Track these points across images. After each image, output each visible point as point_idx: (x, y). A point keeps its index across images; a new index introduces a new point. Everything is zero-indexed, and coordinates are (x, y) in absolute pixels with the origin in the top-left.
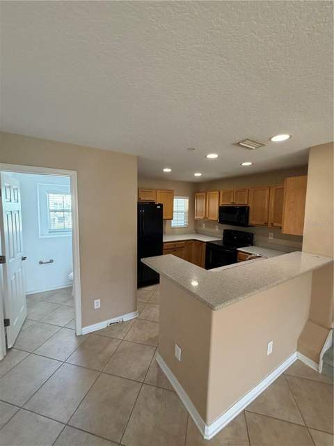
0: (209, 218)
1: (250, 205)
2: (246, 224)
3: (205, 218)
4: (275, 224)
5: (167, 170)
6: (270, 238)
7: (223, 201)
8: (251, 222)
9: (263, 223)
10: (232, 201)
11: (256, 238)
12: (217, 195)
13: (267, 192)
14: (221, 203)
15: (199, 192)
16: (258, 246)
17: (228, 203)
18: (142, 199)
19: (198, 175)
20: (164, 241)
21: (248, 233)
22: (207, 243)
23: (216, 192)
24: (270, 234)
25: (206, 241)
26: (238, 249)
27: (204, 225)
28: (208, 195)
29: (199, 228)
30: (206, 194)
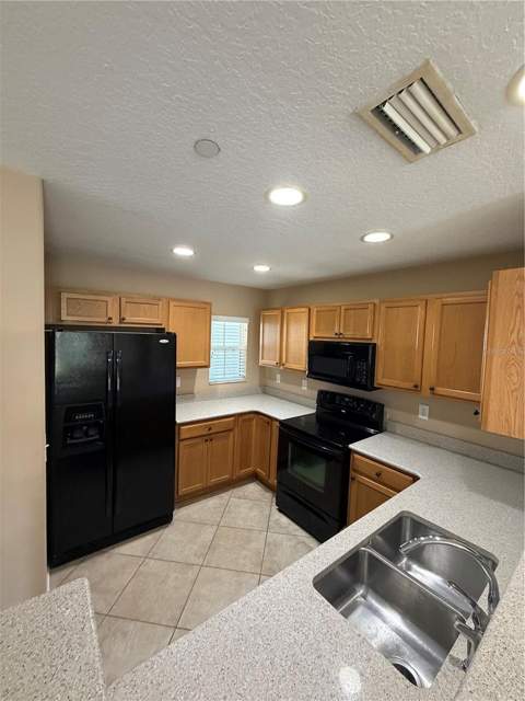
0: (287, 365)
1: (378, 341)
2: (369, 385)
3: (280, 363)
4: (440, 390)
5: (183, 252)
6: (420, 416)
7: (317, 331)
8: (381, 379)
9: (409, 385)
10: (337, 331)
11: (389, 414)
12: (305, 318)
13: (420, 311)
14: (314, 334)
15: (268, 309)
16: (394, 433)
17: (328, 335)
18: (128, 319)
19: (262, 269)
20: (179, 420)
21: (368, 403)
23: (303, 310)
24: (421, 407)
25: (282, 418)
26: (351, 446)
27: (278, 376)
28: (285, 315)
29: (270, 383)
30: (282, 312)
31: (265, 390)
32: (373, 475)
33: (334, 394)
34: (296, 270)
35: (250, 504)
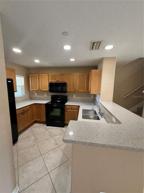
0: (42, 90)
1: (67, 82)
2: (66, 92)
3: (39, 89)
4: (79, 91)
6: (74, 97)
8: (68, 90)
9: (74, 90)
10: (57, 80)
12: (47, 76)
13: (75, 76)
14: (50, 81)
15: (32, 74)
16: (69, 101)
17: (54, 81)
21: (64, 96)
22: (46, 104)
23: (46, 74)
24: (74, 95)
25: (45, 103)
26: (66, 104)
27: (36, 94)
28: (40, 76)
29: (33, 96)
30: (39, 75)
31: (31, 99)
32: (71, 108)
33: (56, 96)
34: (47, 64)
35: (39, 128)
